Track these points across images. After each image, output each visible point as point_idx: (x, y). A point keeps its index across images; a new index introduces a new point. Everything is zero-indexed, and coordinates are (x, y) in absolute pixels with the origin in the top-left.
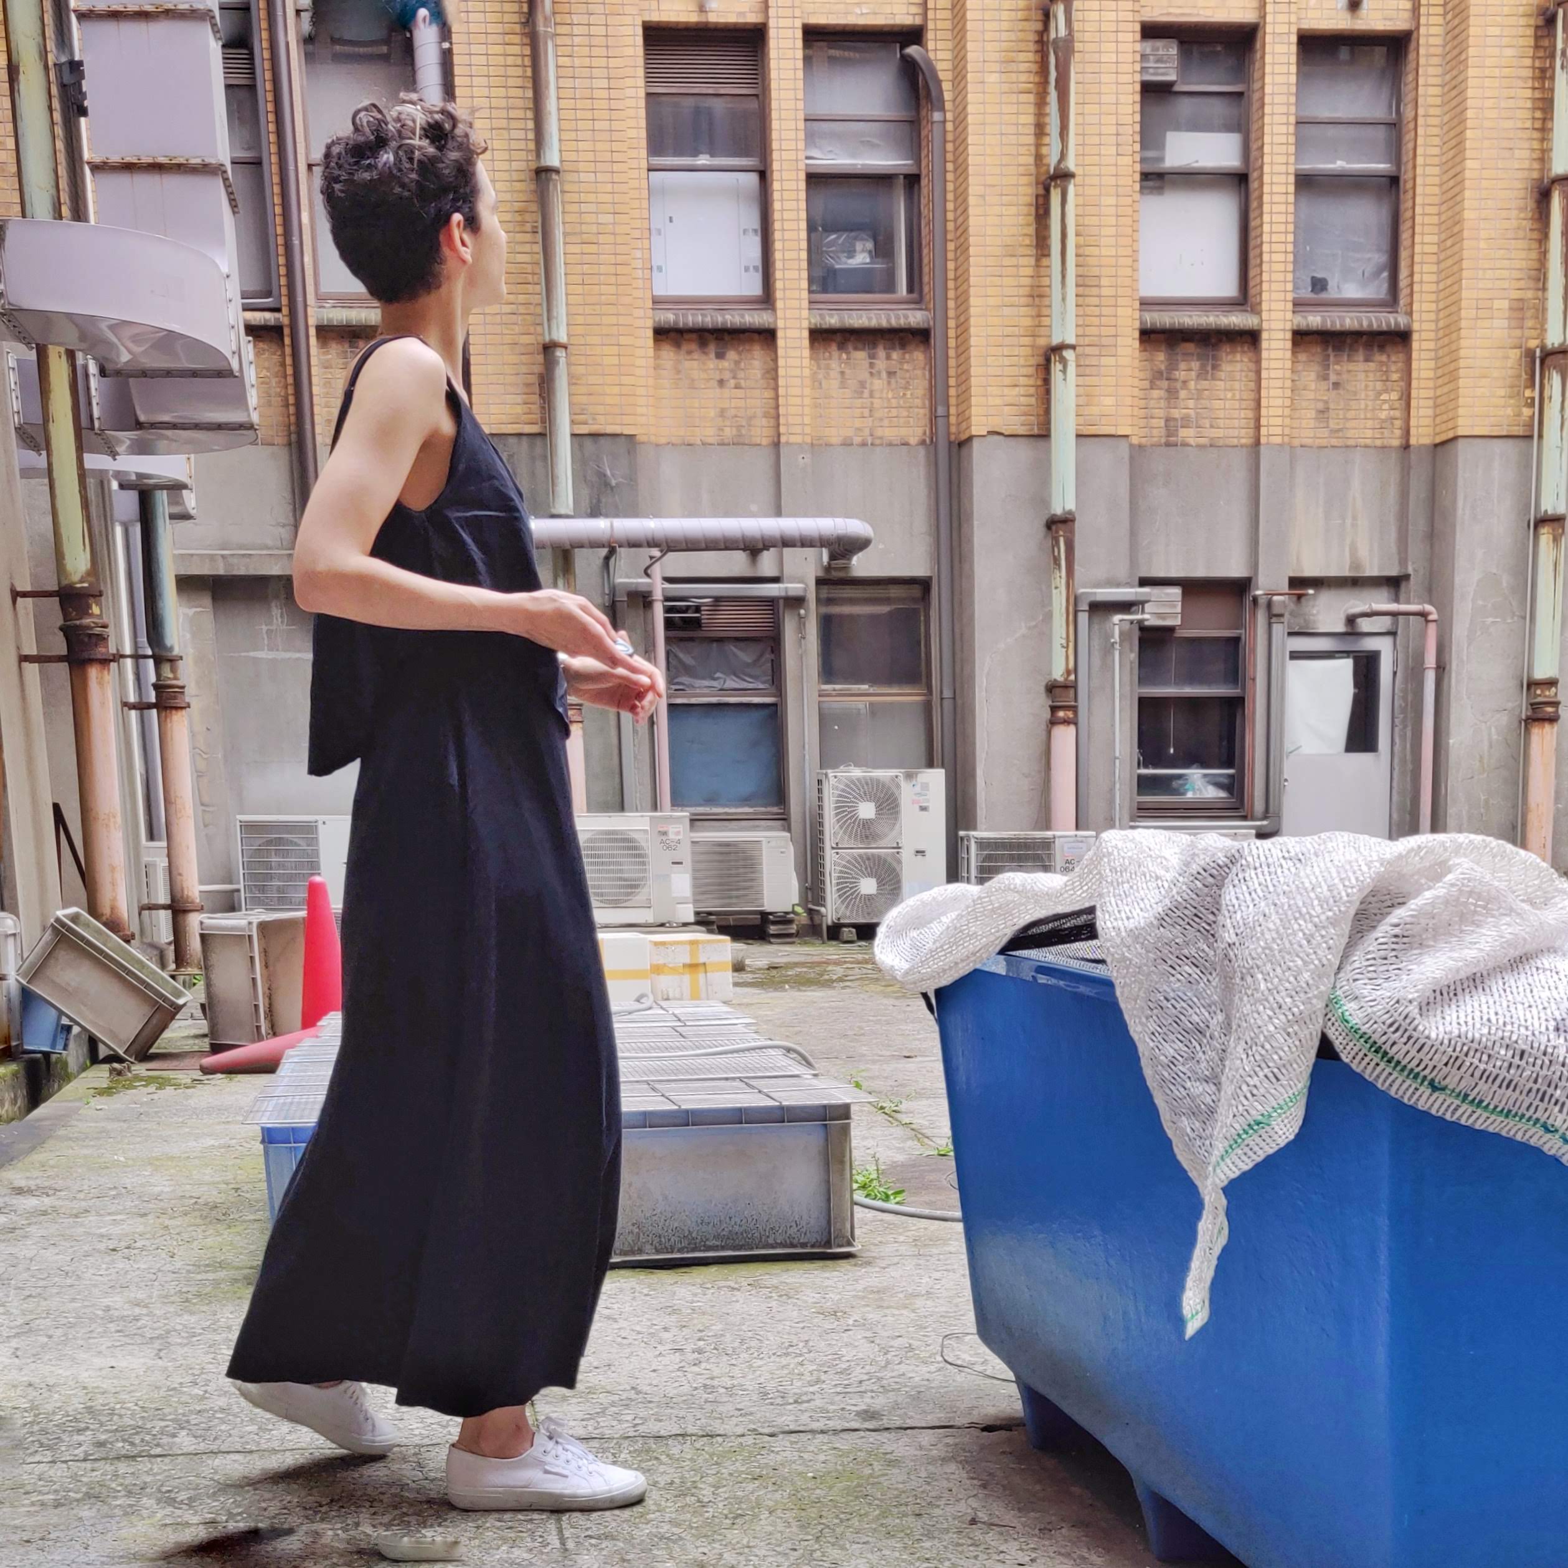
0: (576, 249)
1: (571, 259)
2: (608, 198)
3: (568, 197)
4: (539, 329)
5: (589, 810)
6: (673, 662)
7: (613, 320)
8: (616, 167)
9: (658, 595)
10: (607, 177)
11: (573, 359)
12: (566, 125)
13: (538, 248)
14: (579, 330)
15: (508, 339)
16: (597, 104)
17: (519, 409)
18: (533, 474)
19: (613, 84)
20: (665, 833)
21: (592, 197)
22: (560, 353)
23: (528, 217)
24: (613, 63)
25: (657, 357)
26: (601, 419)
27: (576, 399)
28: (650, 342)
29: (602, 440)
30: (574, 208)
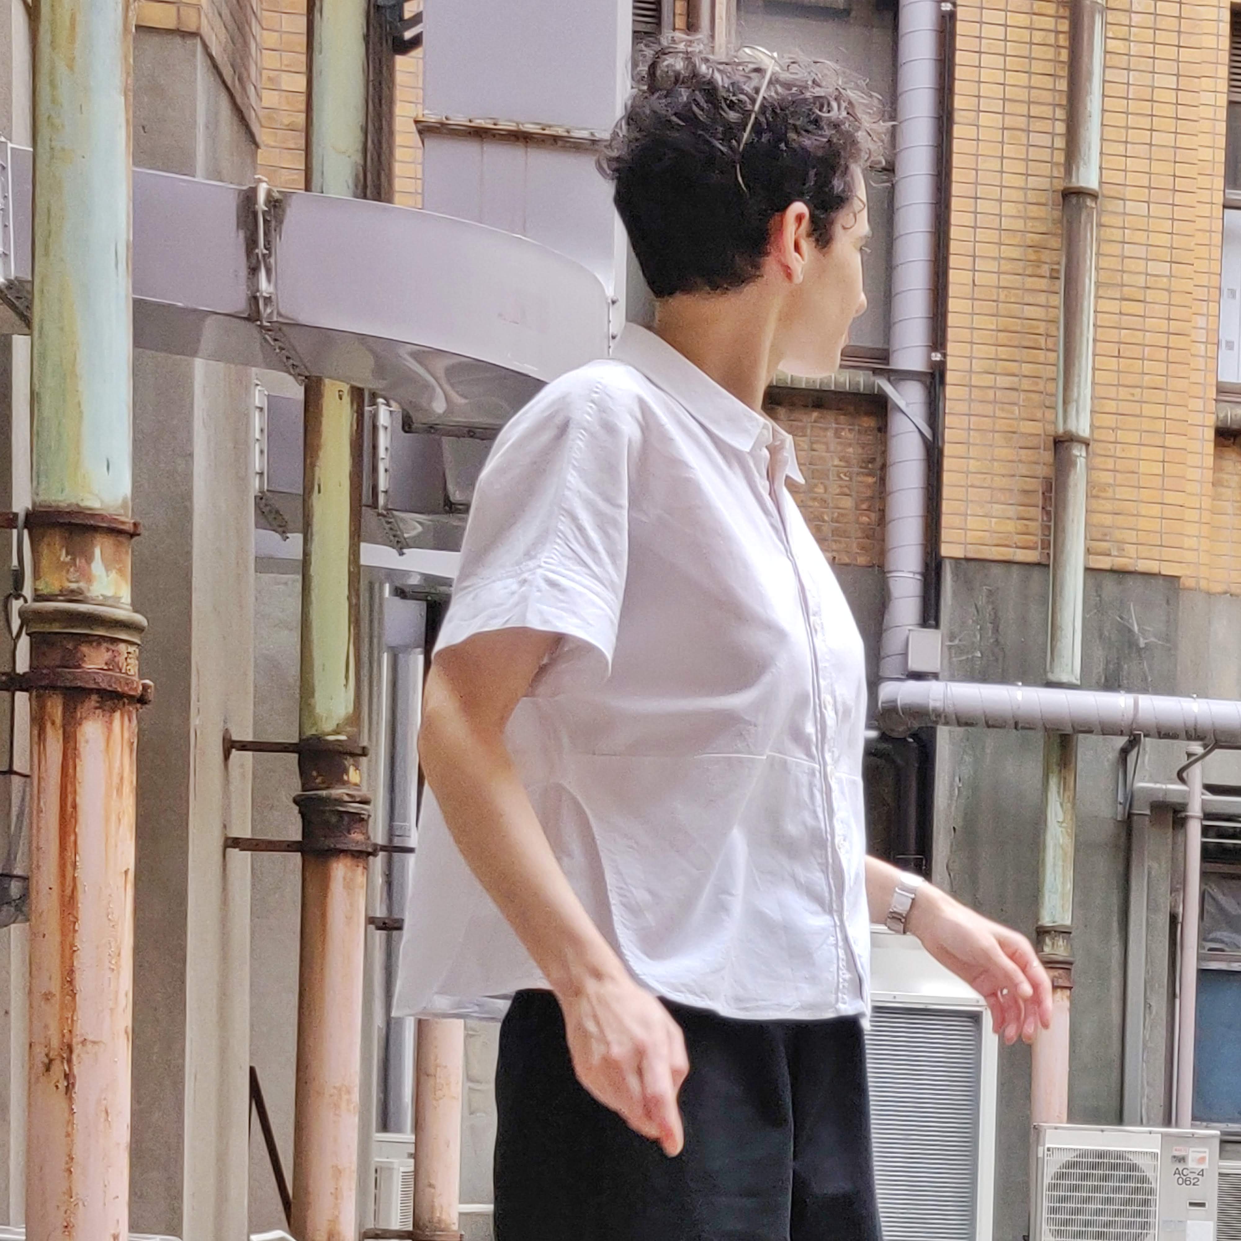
0: (1113, 306)
1: (1104, 319)
2: (1165, 240)
3: (1107, 233)
4: (1050, 415)
5: (1071, 1118)
6: (1210, 907)
7: (1159, 411)
8: (1179, 198)
9: (1195, 810)
10: (1166, 211)
11: (1098, 461)
12: (1110, 133)
13: (1058, 300)
14: (1109, 421)
15: (1001, 425)
16: (1158, 109)
17: (1010, 526)
18: (1024, 621)
19: (1184, 83)
20: (1182, 1159)
21: (1141, 237)
22: (1078, 451)
23: (1046, 256)
24: (1185, 54)
25: (1217, 469)
26: (1131, 550)
27: (1097, 518)
28: (1210, 447)
29: (1130, 582)
30: (1115, 249)
